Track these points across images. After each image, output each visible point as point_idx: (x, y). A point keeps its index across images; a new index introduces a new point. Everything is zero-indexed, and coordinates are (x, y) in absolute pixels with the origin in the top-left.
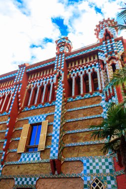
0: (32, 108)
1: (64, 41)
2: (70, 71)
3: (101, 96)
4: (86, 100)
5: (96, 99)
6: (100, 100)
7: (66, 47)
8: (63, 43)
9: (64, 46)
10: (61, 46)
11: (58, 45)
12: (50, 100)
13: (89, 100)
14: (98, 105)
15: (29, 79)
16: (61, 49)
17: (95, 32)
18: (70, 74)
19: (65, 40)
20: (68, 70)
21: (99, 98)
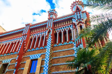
0: (32, 50)
3: (73, 43)
4: (65, 46)
5: (71, 45)
6: (73, 46)
7: (54, 15)
8: (52, 12)
9: (52, 14)
10: (51, 14)
11: (49, 14)
12: (43, 45)
14: (72, 49)
15: (32, 32)
16: (51, 16)
17: (71, 7)
19: (54, 11)
20: (55, 28)
21: (72, 45)
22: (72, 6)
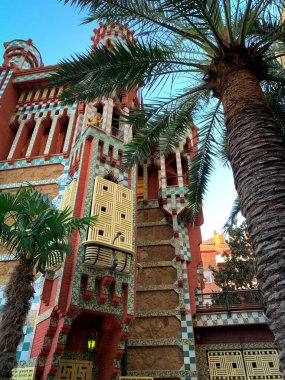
1: (20, 46)
2: (21, 109)
3: (64, 163)
5: (54, 168)
6: (60, 172)
7: (22, 58)
8: (19, 49)
9: (18, 55)
10: (15, 55)
11: (7, 52)
13: (40, 170)
14: (53, 181)
17: (93, 34)
18: (18, 114)
19: (24, 44)
20: (18, 106)
21: (60, 167)
22: (99, 31)
